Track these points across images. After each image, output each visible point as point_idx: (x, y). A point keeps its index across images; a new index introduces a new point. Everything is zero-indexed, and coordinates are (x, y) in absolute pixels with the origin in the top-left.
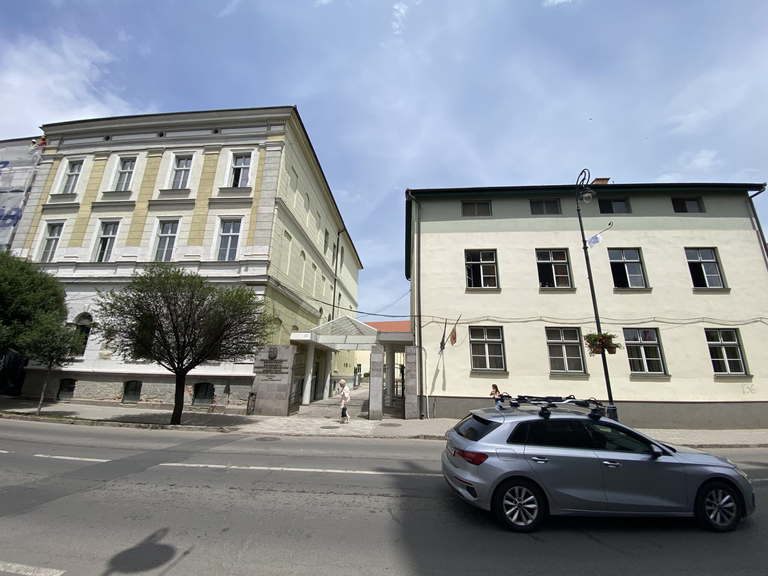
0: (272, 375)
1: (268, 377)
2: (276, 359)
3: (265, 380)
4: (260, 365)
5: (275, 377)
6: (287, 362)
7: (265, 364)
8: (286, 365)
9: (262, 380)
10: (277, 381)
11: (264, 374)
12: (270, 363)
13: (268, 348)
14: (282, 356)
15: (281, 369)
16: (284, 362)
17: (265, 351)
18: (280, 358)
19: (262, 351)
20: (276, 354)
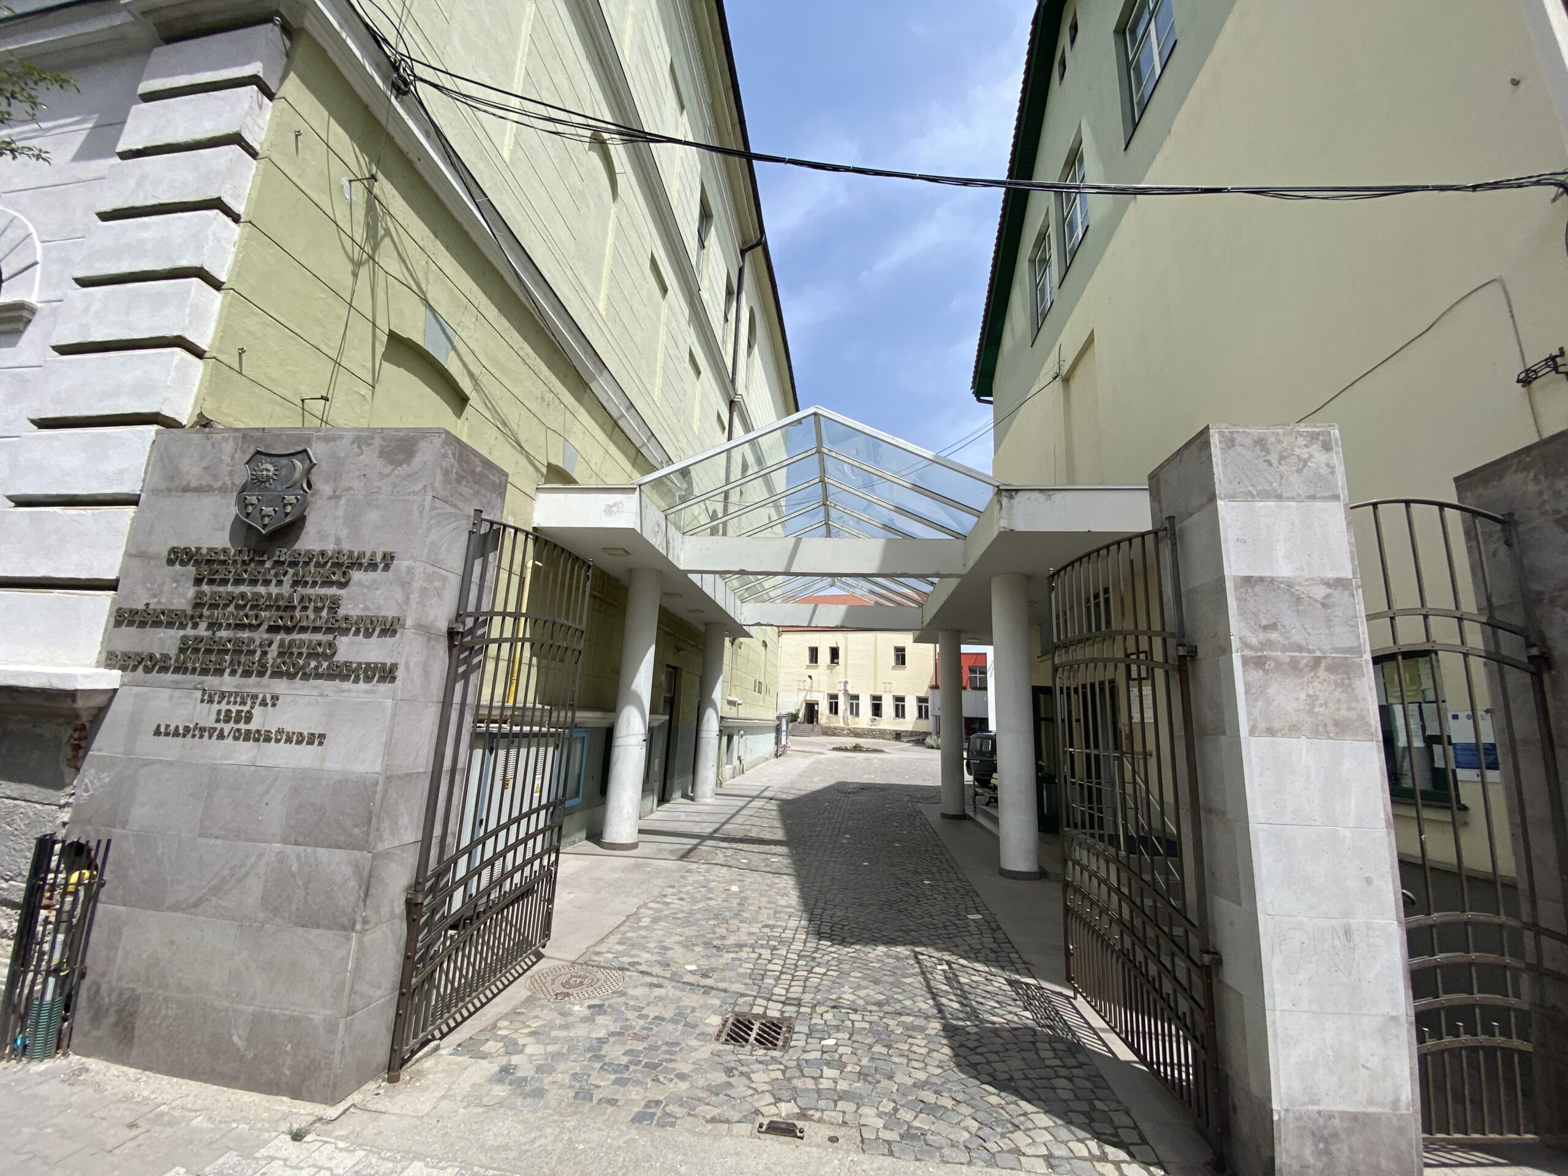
0: (252, 685)
1: (219, 703)
2: (296, 547)
3: (188, 731)
4: (163, 600)
5: (274, 705)
6: (390, 573)
7: (205, 588)
8: (382, 602)
9: (162, 730)
10: (286, 742)
11: (184, 677)
12: (244, 580)
13: (239, 451)
14: (352, 521)
15: (330, 637)
16: (366, 570)
17: (215, 477)
18: (332, 539)
19: (194, 483)
20: (294, 501)
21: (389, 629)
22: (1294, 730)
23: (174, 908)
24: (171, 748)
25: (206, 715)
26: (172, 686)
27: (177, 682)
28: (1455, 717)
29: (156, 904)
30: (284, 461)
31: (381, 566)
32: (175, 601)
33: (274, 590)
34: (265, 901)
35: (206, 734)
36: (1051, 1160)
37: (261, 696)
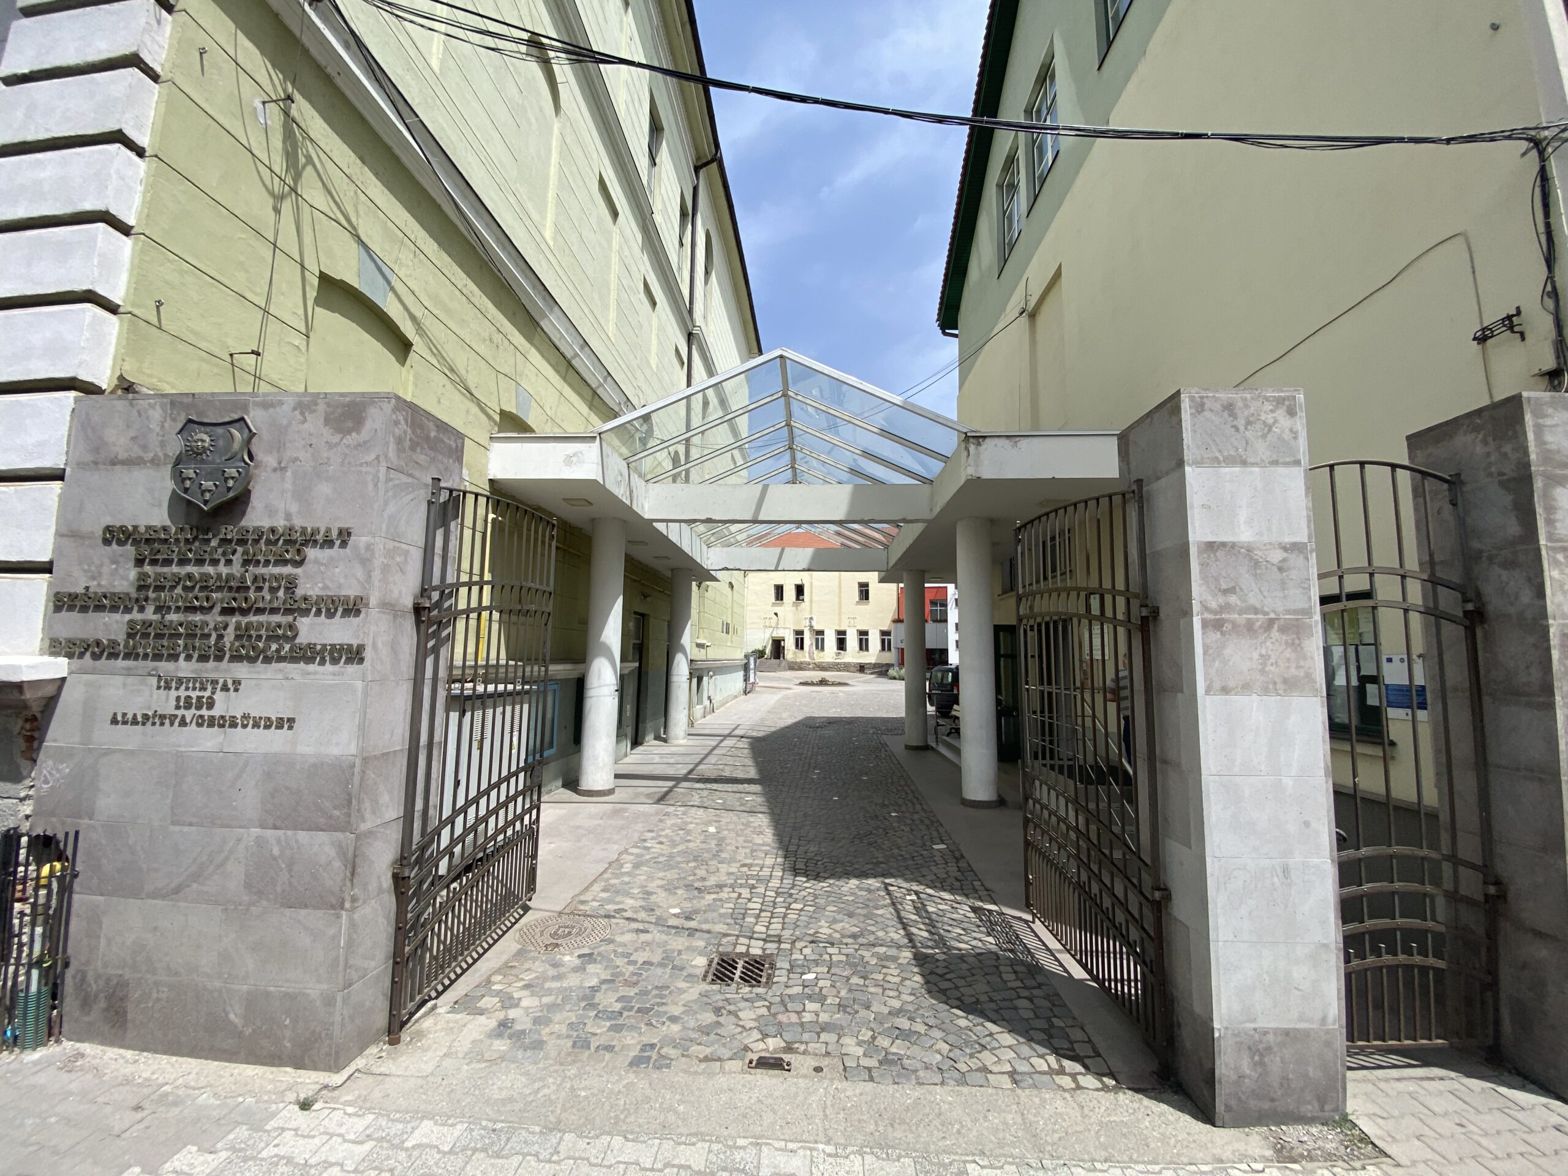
0: (210, 669)
1: (177, 689)
2: (243, 523)
3: (148, 719)
4: (103, 583)
5: (236, 690)
6: (348, 550)
7: (147, 568)
8: (342, 581)
9: (119, 718)
10: (253, 727)
11: (135, 663)
12: (190, 560)
13: (168, 419)
14: (302, 495)
15: (290, 618)
16: (322, 547)
17: (145, 448)
18: (282, 515)
19: (122, 455)
20: (236, 475)
21: (352, 608)
22: (1246, 688)
23: (155, 895)
24: (131, 737)
25: (165, 701)
26: (124, 672)
27: (128, 669)
28: (1390, 660)
29: (135, 893)
30: (220, 430)
31: (338, 543)
32: (116, 583)
33: (223, 570)
34: (248, 886)
35: (167, 721)
36: (1016, 1076)
37: (221, 681)
